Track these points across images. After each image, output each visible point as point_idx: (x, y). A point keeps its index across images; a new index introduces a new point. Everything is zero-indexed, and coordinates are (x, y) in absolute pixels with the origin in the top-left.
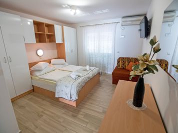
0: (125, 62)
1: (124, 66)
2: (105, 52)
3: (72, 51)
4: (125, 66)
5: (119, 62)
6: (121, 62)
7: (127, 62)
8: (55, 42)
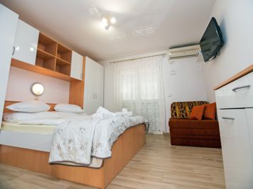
0: (185, 108)
1: (184, 114)
2: (150, 98)
3: (95, 97)
4: (186, 114)
5: (174, 108)
6: (177, 108)
7: (187, 108)
8: (69, 74)
